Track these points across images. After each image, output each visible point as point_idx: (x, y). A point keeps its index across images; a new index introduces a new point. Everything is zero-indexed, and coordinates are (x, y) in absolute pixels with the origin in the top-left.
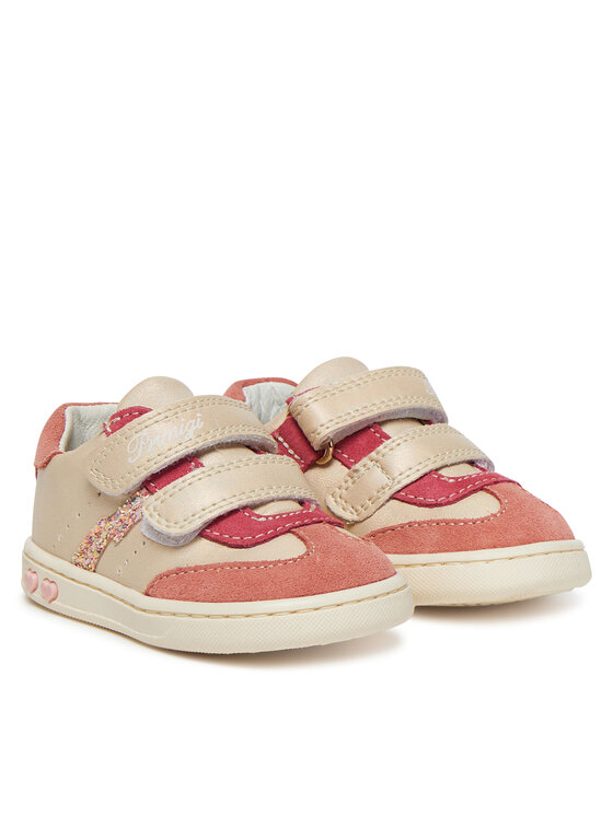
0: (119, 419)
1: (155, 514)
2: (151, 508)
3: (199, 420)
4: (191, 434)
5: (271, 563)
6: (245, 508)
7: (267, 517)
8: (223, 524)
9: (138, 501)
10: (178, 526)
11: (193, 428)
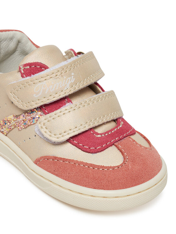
0: (28, 67)
1: (44, 127)
2: (42, 123)
3: (73, 77)
4: (68, 86)
5: (106, 167)
6: (91, 129)
7: (101, 134)
8: (79, 137)
9: (35, 113)
10: (56, 136)
11: (70, 82)
